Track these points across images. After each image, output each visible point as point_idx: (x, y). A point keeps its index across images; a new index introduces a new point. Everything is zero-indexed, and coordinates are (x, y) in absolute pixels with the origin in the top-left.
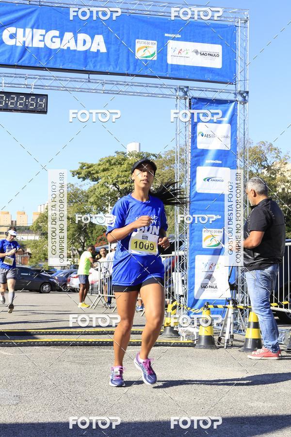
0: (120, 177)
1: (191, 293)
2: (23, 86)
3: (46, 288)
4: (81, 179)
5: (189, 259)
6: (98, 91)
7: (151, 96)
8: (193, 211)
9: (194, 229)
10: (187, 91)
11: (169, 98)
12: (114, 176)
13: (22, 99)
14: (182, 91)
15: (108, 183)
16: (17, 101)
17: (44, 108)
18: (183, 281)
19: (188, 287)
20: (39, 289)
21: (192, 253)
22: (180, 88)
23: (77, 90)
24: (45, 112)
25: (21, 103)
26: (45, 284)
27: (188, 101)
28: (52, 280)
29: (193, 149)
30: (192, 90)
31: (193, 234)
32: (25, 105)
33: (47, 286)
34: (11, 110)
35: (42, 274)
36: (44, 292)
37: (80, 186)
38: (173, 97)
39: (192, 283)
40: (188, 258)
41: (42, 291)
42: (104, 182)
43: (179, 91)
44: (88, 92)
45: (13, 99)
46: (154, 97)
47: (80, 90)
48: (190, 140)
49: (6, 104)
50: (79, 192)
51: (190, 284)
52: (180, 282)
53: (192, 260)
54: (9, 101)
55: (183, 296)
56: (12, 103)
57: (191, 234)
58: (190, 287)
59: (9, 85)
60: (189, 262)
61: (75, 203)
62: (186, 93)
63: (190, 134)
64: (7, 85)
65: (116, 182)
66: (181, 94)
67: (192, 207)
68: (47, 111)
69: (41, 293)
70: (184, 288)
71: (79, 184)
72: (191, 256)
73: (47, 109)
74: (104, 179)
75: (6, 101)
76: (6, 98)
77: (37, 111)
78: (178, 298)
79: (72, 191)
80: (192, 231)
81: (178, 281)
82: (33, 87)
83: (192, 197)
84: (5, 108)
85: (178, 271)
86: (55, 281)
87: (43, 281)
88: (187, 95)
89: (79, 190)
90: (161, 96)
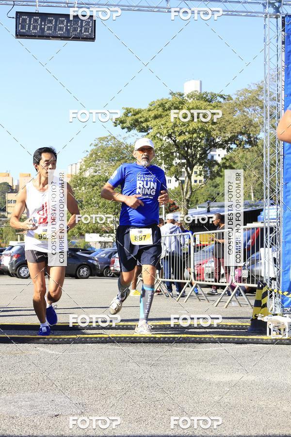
0: (177, 126)
1: (286, 275)
2: (63, 5)
3: (84, 271)
4: (126, 130)
5: (284, 230)
6: (161, 10)
7: (232, 15)
8: (288, 167)
9: (289, 191)
10: (279, 7)
11: (254, 16)
12: (170, 125)
13: (62, 22)
14: (273, 7)
15: (161, 134)
16: (56, 25)
17: (90, 34)
18: (275, 259)
19: (281, 268)
20: (74, 273)
21: (287, 223)
22: (270, 3)
23: (132, 8)
24: (92, 39)
25: (61, 27)
26: (82, 266)
27: (280, 20)
28: (91, 261)
29: (288, 84)
30: (286, 5)
31: (288, 197)
32: (67, 29)
33: (85, 269)
34: (47, 37)
35: (78, 253)
36: (82, 277)
37: (124, 138)
38: (260, 15)
39: (287, 262)
40: (281, 229)
41: (78, 276)
42: (157, 134)
43: (269, 7)
44: (148, 11)
45: (51, 22)
46: (235, 15)
47: (137, 8)
48: (283, 73)
49: (42, 30)
50: (122, 147)
51: (284, 262)
52: (272, 260)
53: (287, 231)
54: (45, 25)
55: (274, 279)
56: (49, 28)
57: (285, 197)
58: (284, 268)
59: (45, 4)
60: (284, 234)
61: (117, 161)
62: (277, 9)
63: (283, 64)
64: (42, 4)
65: (172, 133)
66: (271, 10)
67: (286, 162)
68: (95, 37)
69: (77, 278)
70: (276, 269)
71: (123, 136)
72: (286, 226)
73: (95, 35)
74: (156, 128)
75: (41, 25)
76: (41, 22)
77: (82, 38)
78: (269, 282)
79: (113, 146)
80: (287, 194)
81: (269, 260)
82: (76, 5)
83: (286, 149)
84: (40, 34)
85: (268, 246)
86: (95, 263)
87: (79, 263)
88: (279, 12)
89: (122, 144)
90: (245, 14)
